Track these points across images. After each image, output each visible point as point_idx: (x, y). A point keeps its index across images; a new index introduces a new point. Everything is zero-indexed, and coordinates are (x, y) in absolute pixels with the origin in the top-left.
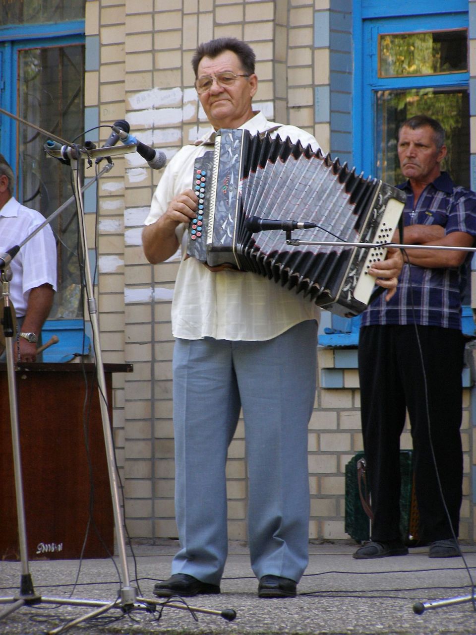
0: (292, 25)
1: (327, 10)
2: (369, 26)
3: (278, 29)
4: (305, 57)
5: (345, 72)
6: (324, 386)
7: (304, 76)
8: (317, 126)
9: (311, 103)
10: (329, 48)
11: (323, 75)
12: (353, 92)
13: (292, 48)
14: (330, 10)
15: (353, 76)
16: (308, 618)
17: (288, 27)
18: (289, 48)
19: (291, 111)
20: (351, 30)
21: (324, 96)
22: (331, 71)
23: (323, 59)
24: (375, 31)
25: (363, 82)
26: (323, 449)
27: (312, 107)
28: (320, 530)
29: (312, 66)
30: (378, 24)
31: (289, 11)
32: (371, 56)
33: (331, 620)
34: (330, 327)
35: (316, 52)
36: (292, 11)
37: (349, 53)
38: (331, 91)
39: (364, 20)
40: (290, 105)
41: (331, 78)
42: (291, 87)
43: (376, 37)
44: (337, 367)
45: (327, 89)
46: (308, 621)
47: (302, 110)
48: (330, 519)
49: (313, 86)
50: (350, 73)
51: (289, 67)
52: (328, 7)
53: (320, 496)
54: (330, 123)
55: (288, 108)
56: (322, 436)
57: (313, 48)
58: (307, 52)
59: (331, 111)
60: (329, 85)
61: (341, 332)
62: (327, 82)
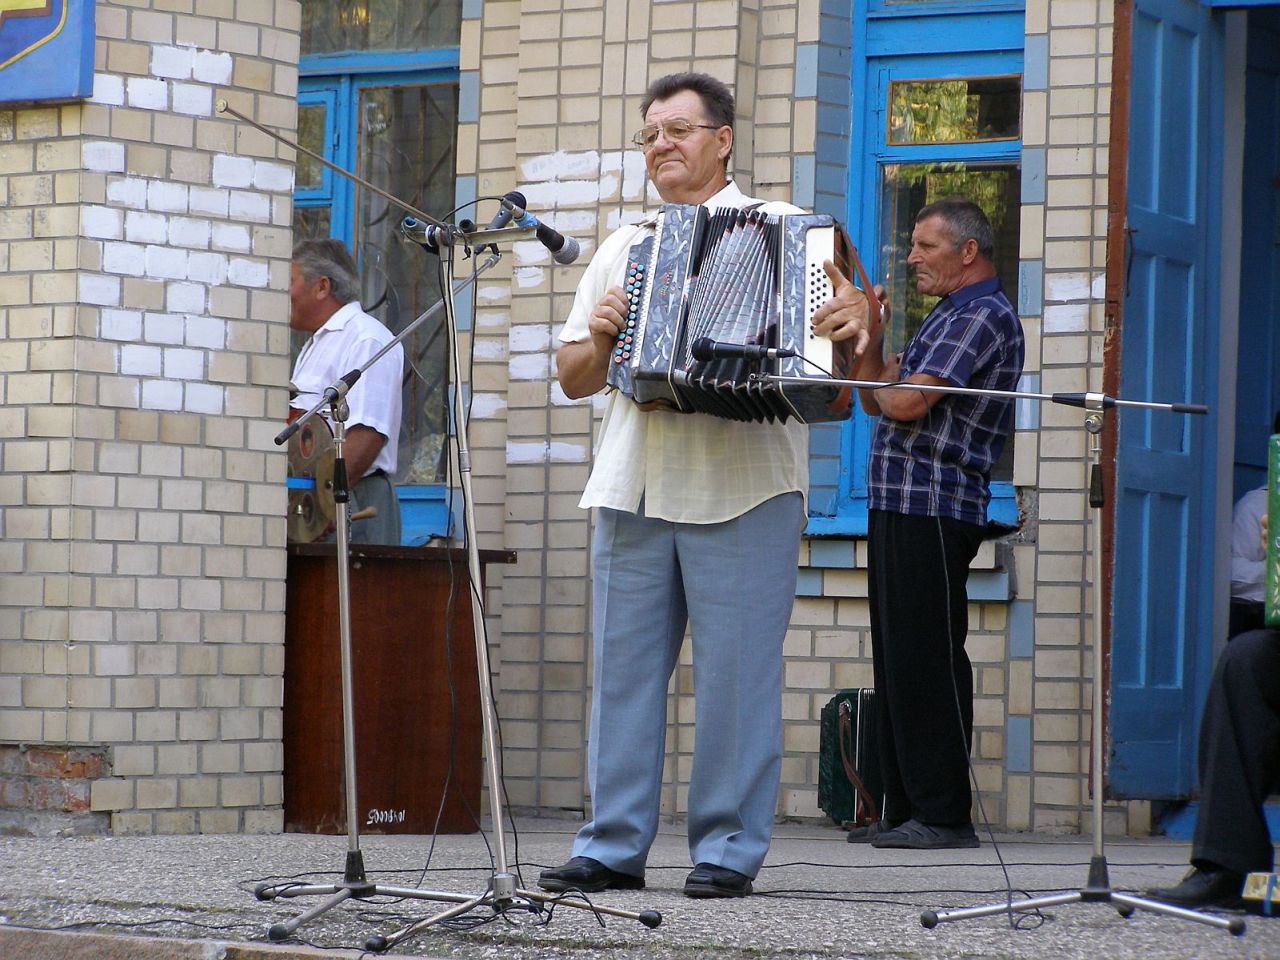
0: (763, 62)
1: (815, 43)
2: (876, 67)
3: (743, 69)
4: (780, 111)
5: (838, 135)
7: (778, 140)
9: (787, 179)
10: (817, 98)
11: (806, 138)
12: (849, 167)
13: (761, 97)
14: (819, 42)
15: (850, 141)
16: (767, 927)
17: (758, 67)
18: (757, 97)
19: (758, 189)
20: (850, 75)
21: (807, 167)
22: (818, 133)
23: (807, 114)
24: (884, 74)
25: (864, 150)
27: (789, 184)
29: (791, 125)
30: (891, 65)
31: (759, 42)
33: (800, 931)
35: (797, 104)
36: (764, 44)
37: (847, 107)
38: (817, 163)
39: (869, 59)
40: (757, 181)
41: (818, 143)
42: (757, 155)
43: (886, 85)
44: (813, 565)
45: (812, 158)
46: (767, 931)
47: (773, 188)
48: (798, 787)
49: (791, 155)
50: (846, 137)
51: (757, 126)
52: (817, 39)
54: (814, 209)
55: (753, 186)
57: (793, 99)
58: (785, 104)
59: (816, 192)
60: (815, 153)
61: (821, 515)
62: (812, 149)
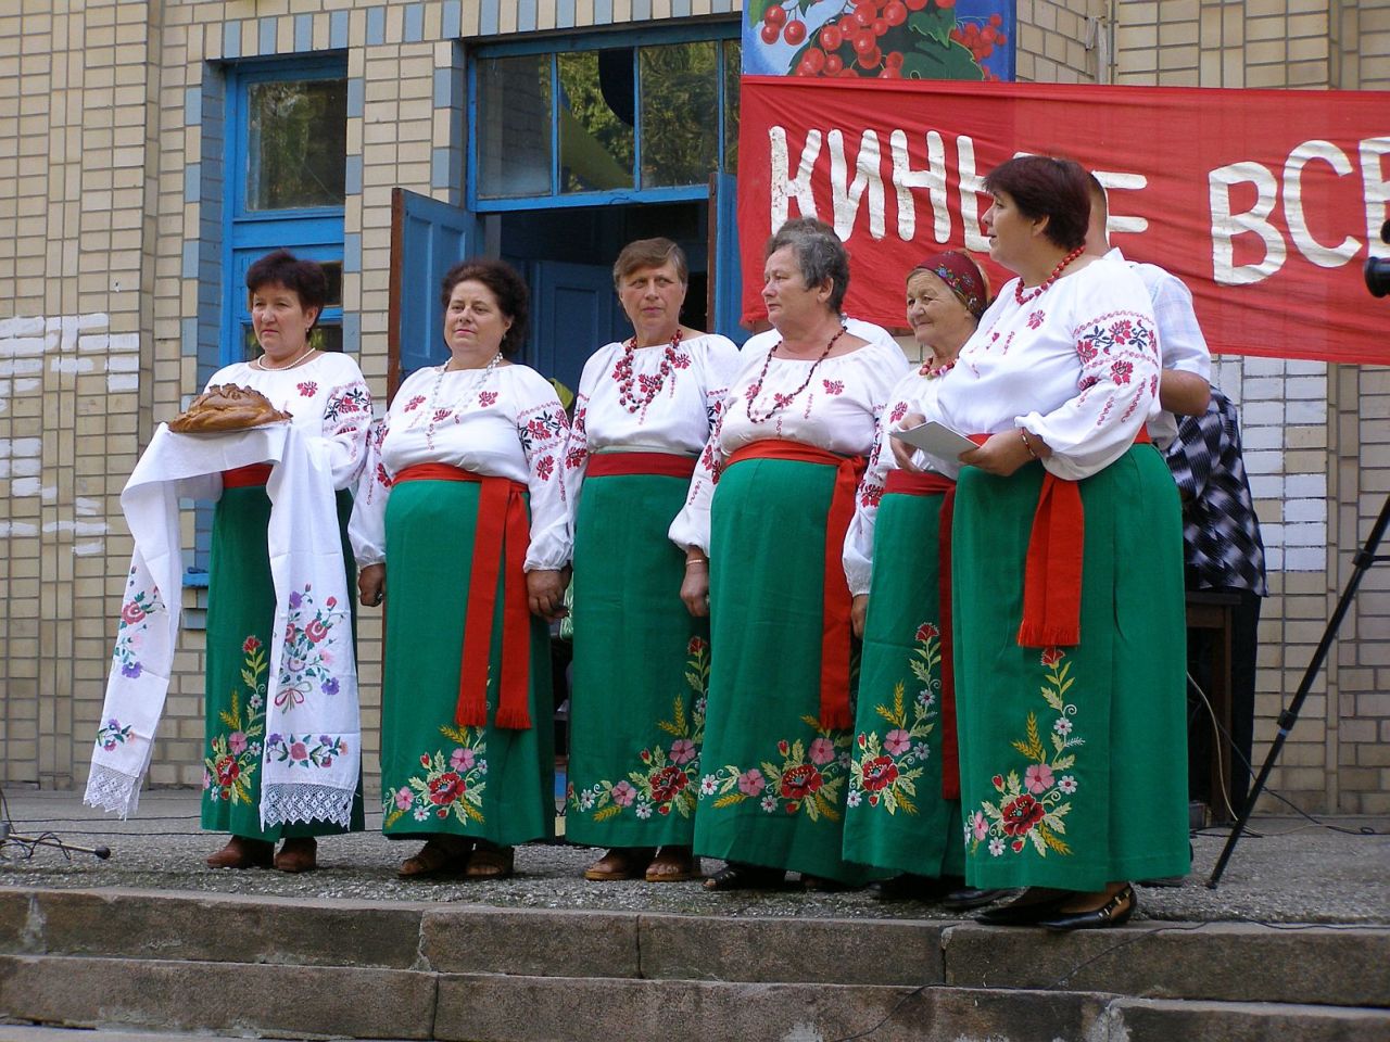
0: (160, 253)
1: (197, 239)
2: (240, 256)
3: (146, 257)
4: (172, 288)
5: (213, 304)
6: (186, 627)
7: (171, 308)
8: (183, 359)
9: (178, 336)
10: (198, 279)
11: (191, 307)
12: (221, 324)
13: (159, 278)
14: (199, 239)
15: (222, 308)
17: (156, 256)
18: (156, 277)
19: (157, 343)
20: (221, 261)
21: (192, 328)
22: (199, 303)
23: (192, 290)
25: (231, 315)
26: (183, 691)
27: (180, 339)
28: (179, 775)
29: (180, 297)
31: (157, 239)
32: (241, 288)
34: (193, 565)
35: (184, 283)
36: (160, 240)
37: (219, 284)
38: (199, 324)
39: (235, 250)
40: (156, 337)
41: (199, 309)
42: (157, 319)
44: (199, 607)
45: (196, 321)
47: (169, 342)
48: (191, 763)
49: (181, 318)
50: (219, 305)
51: (156, 298)
52: (198, 236)
53: (179, 740)
54: (197, 356)
55: (153, 340)
56: (183, 677)
57: (181, 279)
58: (176, 282)
59: (199, 344)
60: (197, 317)
62: (195, 314)
